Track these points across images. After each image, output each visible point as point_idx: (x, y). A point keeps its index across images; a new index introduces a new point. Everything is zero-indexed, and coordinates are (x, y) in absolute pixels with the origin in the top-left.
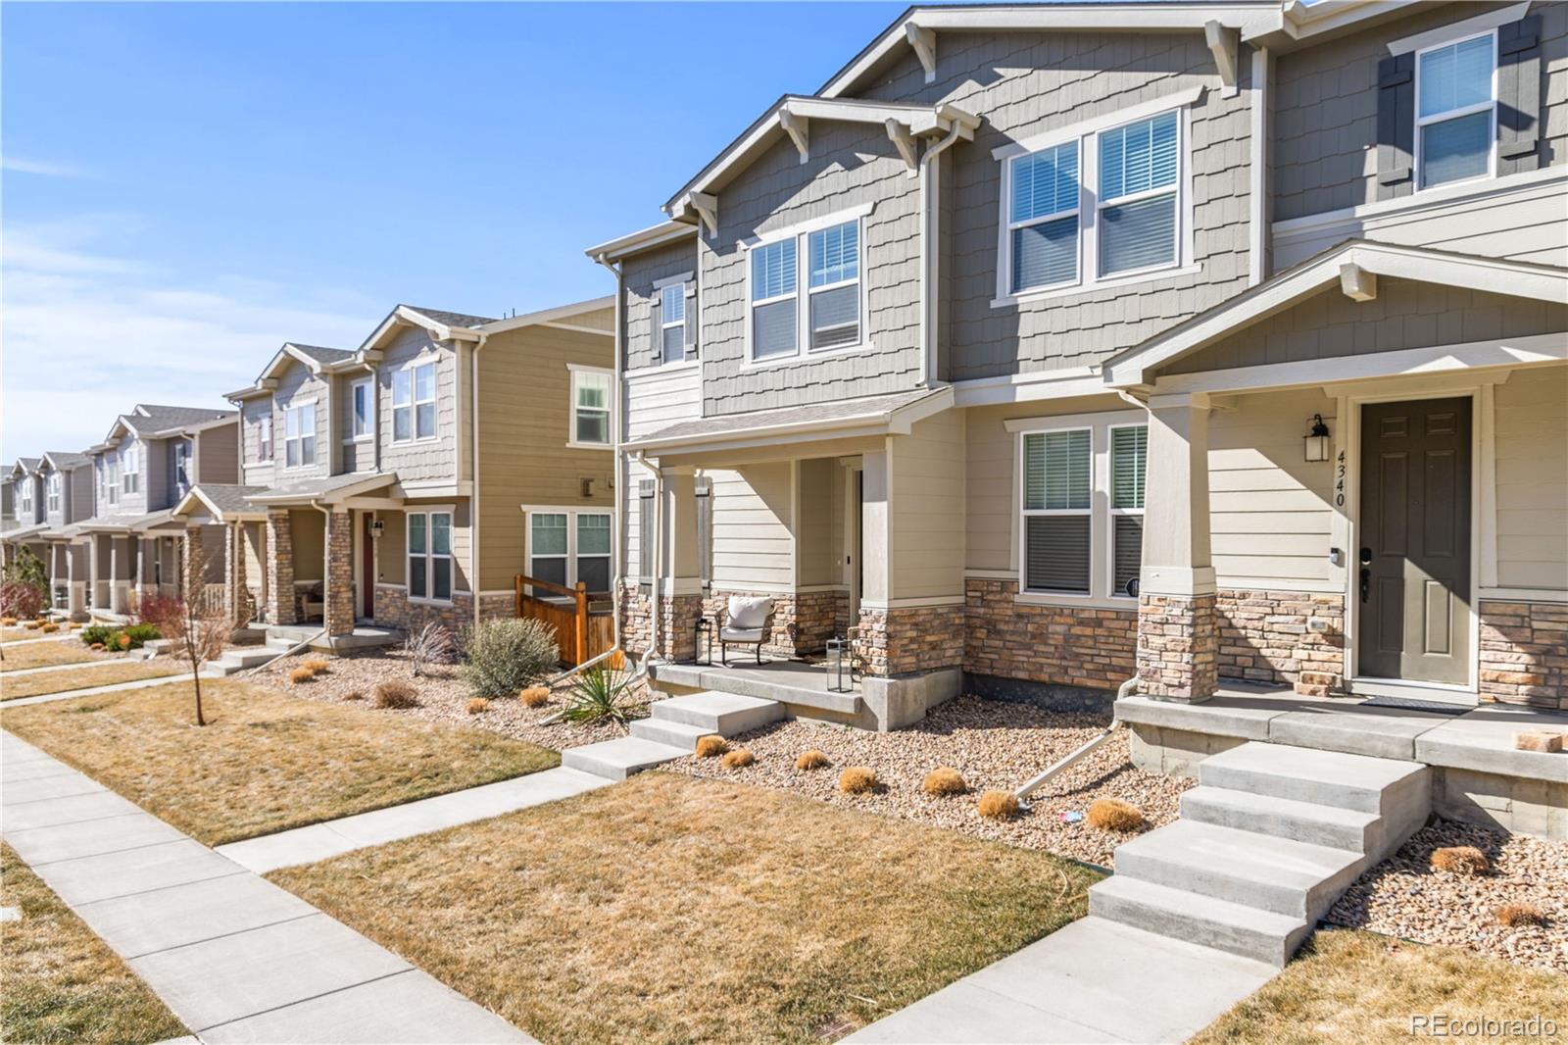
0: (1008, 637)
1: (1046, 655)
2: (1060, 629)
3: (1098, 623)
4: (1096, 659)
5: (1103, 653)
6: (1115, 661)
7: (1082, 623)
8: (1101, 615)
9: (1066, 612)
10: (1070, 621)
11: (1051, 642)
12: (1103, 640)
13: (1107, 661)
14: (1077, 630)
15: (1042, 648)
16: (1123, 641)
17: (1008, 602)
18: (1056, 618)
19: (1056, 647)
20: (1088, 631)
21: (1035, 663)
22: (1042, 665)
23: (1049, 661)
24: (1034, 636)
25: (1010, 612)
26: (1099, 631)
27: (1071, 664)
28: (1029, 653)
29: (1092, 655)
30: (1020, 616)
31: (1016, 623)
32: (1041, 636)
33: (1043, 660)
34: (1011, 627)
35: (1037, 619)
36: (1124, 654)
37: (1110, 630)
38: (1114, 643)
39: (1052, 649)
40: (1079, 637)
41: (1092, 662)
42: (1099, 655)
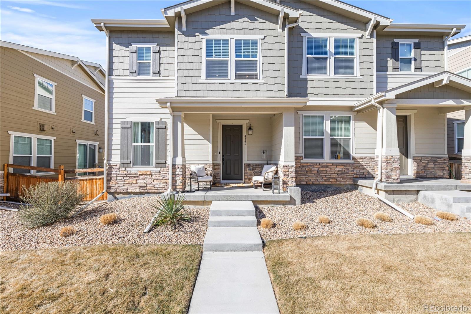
0: (299, 172)
1: (312, 177)
2: (316, 169)
3: (327, 167)
4: (327, 176)
5: (329, 174)
6: (332, 176)
7: (323, 167)
8: (328, 165)
9: (318, 164)
10: (319, 167)
11: (313, 173)
12: (329, 171)
13: (330, 176)
14: (321, 169)
15: (310, 175)
16: (334, 171)
17: (299, 163)
18: (315, 166)
19: (315, 174)
20: (324, 169)
21: (308, 179)
22: (310, 179)
23: (313, 178)
24: (307, 172)
25: (300, 165)
26: (327, 169)
27: (319, 178)
28: (306, 176)
29: (326, 175)
30: (303, 166)
31: (302, 168)
32: (310, 172)
33: (311, 178)
34: (300, 169)
35: (309, 167)
36: (335, 174)
37: (330, 168)
38: (332, 172)
39: (313, 175)
40: (322, 171)
41: (326, 177)
42: (328, 175)
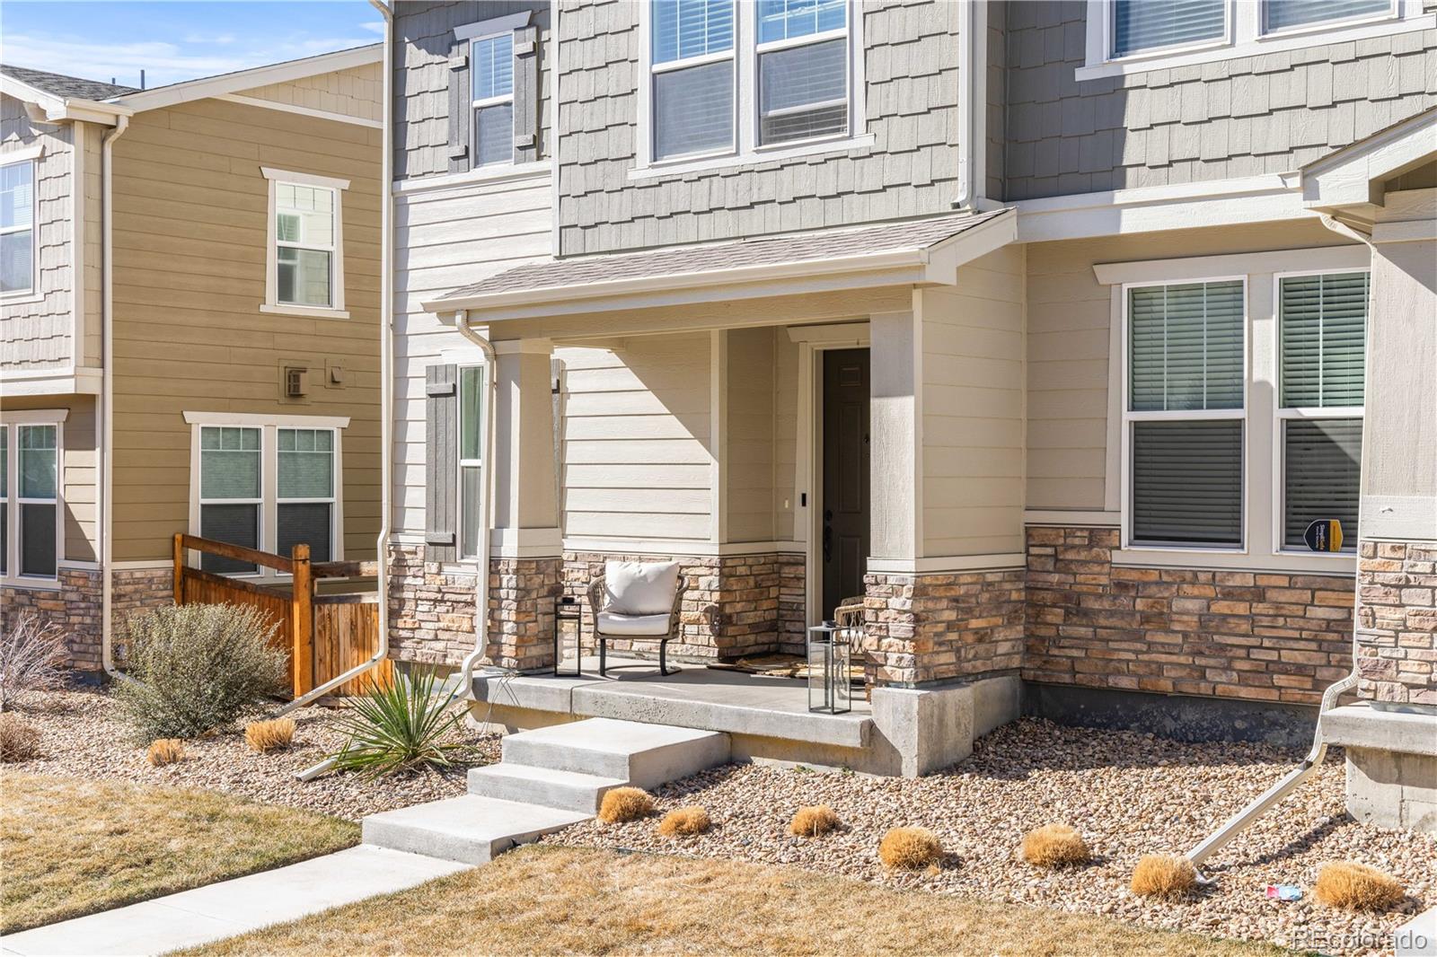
0: (1102, 622)
1: (1168, 649)
2: (1191, 605)
3: (1259, 594)
4: (1255, 654)
5: (1267, 643)
6: (1287, 656)
7: (1229, 595)
8: (1262, 582)
9: (1202, 577)
10: (1209, 592)
11: (1177, 627)
12: (1266, 621)
13: (1273, 656)
14: (1221, 607)
15: (1161, 638)
16: (1301, 623)
17: (1102, 563)
18: (1187, 588)
19: (1185, 635)
20: (1241, 608)
21: (1148, 663)
22: (1160, 665)
23: (1174, 658)
24: (1146, 619)
25: (1104, 580)
26: (1259, 608)
27: (1212, 662)
28: (1138, 646)
29: (1249, 648)
30: (1122, 586)
31: (1114, 598)
32: (1160, 618)
33: (1163, 658)
34: (1106, 604)
35: (1153, 590)
36: (1302, 645)
37: (1278, 605)
38: (1284, 627)
39: (1179, 639)
40: (1224, 617)
41: (1248, 657)
42: (1261, 647)
